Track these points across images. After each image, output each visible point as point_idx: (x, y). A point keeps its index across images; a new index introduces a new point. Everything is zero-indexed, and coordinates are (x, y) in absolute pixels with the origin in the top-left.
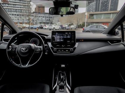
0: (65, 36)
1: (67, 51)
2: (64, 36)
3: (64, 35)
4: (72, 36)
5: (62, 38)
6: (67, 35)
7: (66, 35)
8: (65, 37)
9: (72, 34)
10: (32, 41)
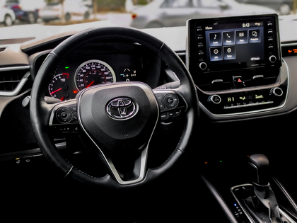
0: (242, 38)
1: (260, 100)
2: (239, 38)
3: (238, 33)
4: (266, 36)
5: (232, 47)
6: (248, 34)
7: (245, 32)
8: (242, 41)
9: (266, 28)
10: (82, 75)
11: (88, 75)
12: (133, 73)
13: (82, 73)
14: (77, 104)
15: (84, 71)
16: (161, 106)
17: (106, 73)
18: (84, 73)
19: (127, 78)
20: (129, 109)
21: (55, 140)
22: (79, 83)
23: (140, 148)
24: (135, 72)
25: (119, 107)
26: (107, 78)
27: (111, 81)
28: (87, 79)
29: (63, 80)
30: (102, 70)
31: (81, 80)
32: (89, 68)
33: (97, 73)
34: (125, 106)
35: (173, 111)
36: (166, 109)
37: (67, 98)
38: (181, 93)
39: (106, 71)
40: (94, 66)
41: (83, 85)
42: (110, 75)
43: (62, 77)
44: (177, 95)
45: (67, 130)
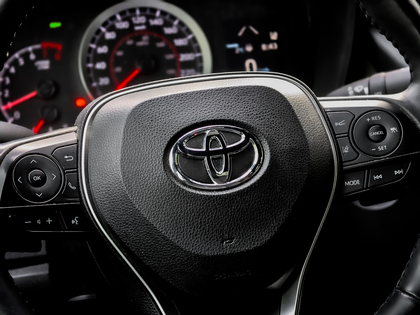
10: (103, 50)
11: (124, 48)
12: (268, 41)
13: (102, 42)
14: (78, 143)
15: (110, 36)
16: (346, 150)
17: (179, 42)
18: (110, 43)
19: (248, 55)
20: (239, 159)
21: (9, 255)
22: (92, 75)
23: (276, 285)
24: (274, 36)
25: (207, 153)
26: (184, 57)
27: (196, 66)
28: (118, 61)
29: (44, 65)
30: (168, 31)
31: (101, 66)
32: (124, 25)
33: (153, 41)
34: (225, 151)
35: (385, 167)
36: (362, 160)
37: (56, 122)
38: (412, 108)
39: (180, 35)
40: (142, 20)
41: (104, 81)
42: (192, 47)
43: (40, 55)
44: (397, 113)
45: (44, 226)
